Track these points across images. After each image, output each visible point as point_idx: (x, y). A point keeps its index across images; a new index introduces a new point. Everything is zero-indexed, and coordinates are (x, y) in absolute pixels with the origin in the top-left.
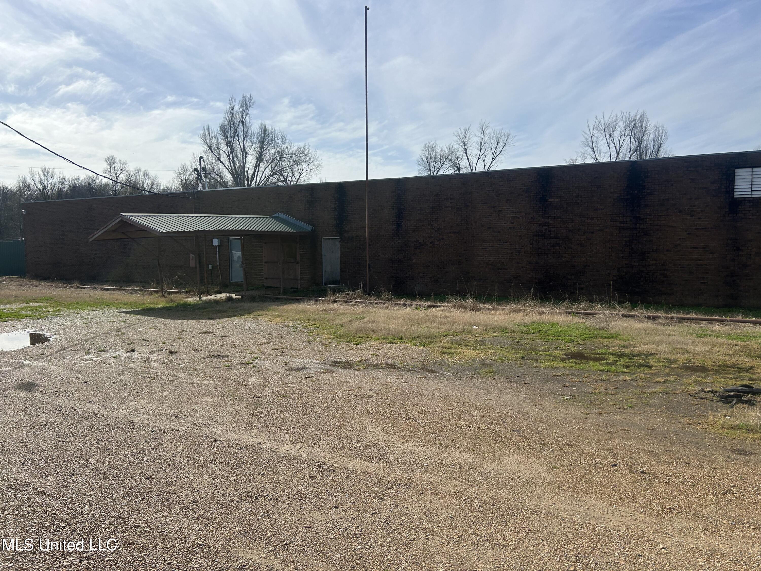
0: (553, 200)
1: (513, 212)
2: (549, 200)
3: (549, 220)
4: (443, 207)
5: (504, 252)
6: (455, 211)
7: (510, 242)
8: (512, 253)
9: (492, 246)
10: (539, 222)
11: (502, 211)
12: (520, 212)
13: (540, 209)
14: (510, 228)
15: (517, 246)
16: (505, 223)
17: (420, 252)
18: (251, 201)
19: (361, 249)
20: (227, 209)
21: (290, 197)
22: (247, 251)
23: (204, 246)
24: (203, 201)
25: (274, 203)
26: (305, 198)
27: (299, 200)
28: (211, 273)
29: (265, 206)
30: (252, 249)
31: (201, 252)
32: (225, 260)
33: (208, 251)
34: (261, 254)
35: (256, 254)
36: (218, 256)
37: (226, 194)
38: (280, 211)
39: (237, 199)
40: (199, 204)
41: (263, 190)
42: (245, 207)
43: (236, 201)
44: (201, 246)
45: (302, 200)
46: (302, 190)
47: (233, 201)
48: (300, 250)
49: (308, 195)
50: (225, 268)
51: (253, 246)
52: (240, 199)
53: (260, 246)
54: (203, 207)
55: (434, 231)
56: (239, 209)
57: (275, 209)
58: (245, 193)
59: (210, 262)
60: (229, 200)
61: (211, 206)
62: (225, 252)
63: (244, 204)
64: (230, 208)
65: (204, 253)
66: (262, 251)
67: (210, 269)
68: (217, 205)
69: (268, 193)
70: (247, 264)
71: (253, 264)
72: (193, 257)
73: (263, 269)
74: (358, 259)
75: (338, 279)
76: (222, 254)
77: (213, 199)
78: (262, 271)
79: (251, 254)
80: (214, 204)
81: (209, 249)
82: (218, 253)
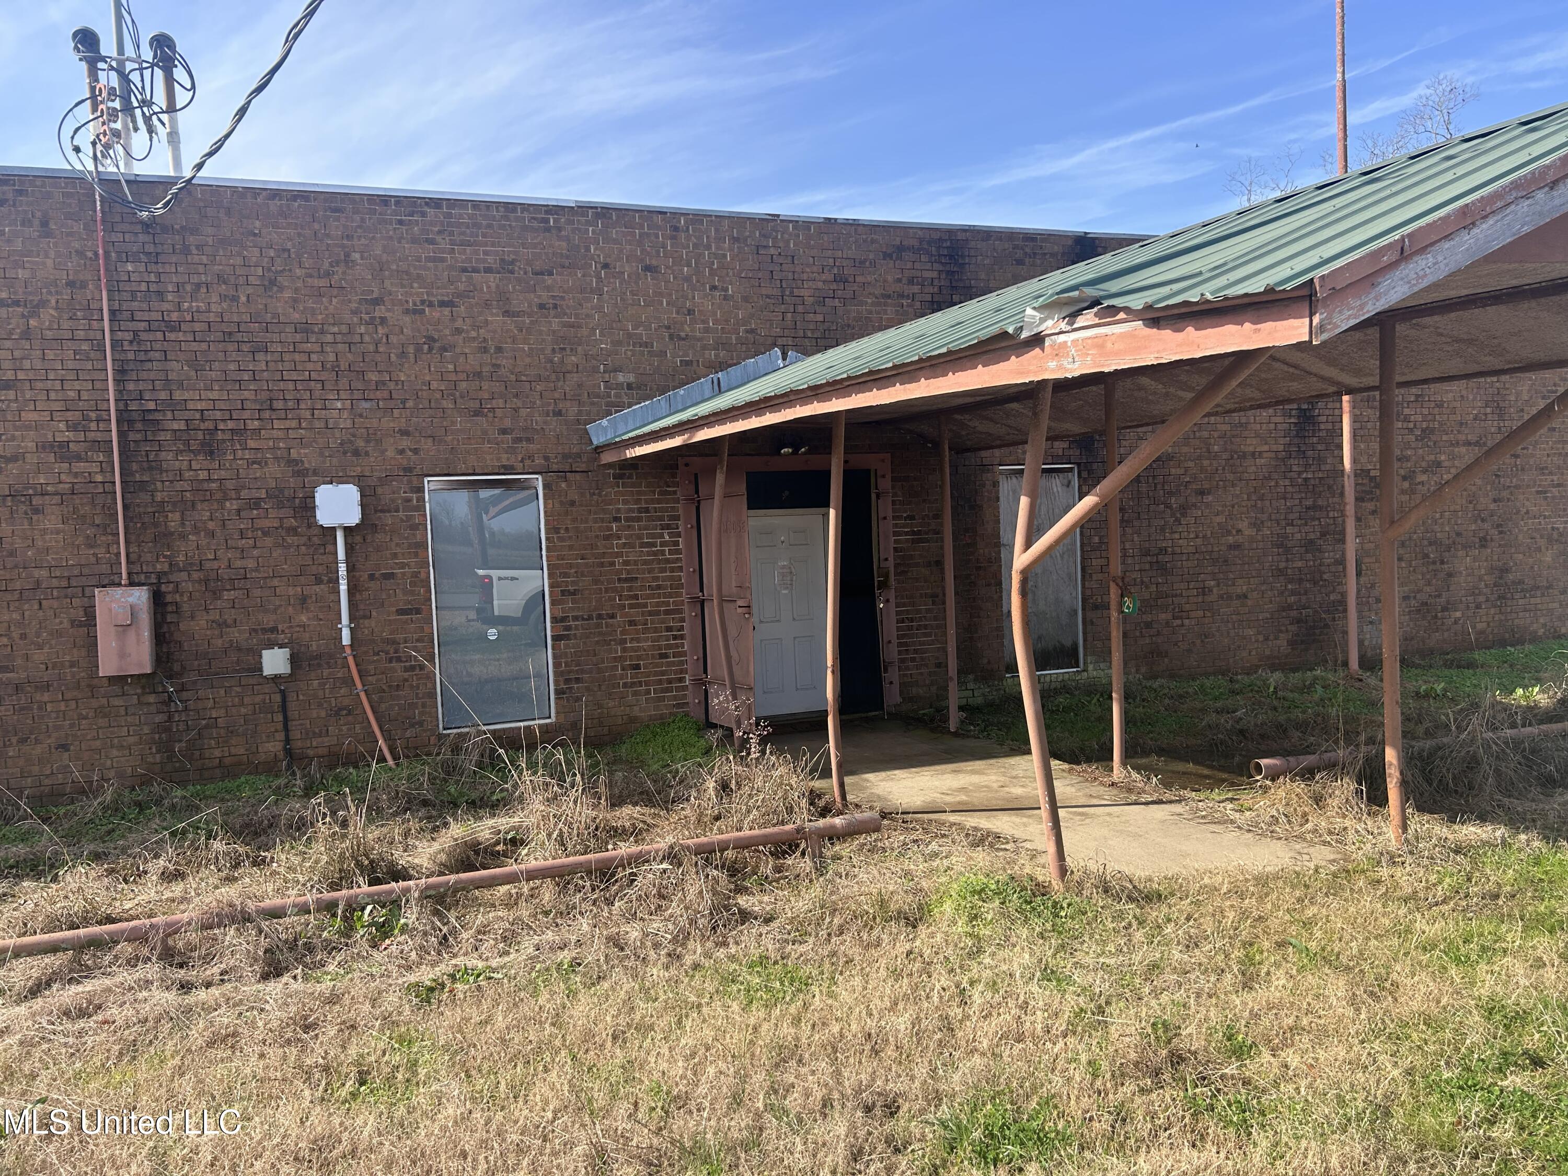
17: (1374, 512)
18: (599, 278)
19: (1170, 507)
20: (415, 312)
21: (840, 279)
22: (571, 548)
23: (212, 534)
24: (198, 247)
25: (746, 299)
26: (916, 289)
27: (889, 297)
28: (277, 698)
29: (690, 312)
30: (607, 538)
31: (184, 575)
32: (401, 612)
33: (251, 564)
34: (668, 561)
35: (636, 563)
36: (343, 587)
37: (400, 222)
38: (780, 341)
39: (490, 259)
40: (152, 267)
41: (676, 229)
42: (555, 306)
43: (488, 270)
44: (183, 537)
45: (901, 296)
46: (901, 249)
47: (464, 270)
48: (896, 525)
49: (935, 274)
50: (399, 660)
51: (616, 519)
52: (513, 262)
53: (661, 519)
54: (198, 286)
55: (1413, 438)
56: (507, 313)
57: (752, 331)
58: (548, 230)
59: (265, 631)
60: (428, 259)
61: (273, 282)
62: (403, 566)
63: (548, 289)
64: (443, 304)
65: (206, 581)
66: (676, 543)
67: (276, 678)
68: (323, 283)
69: (708, 247)
70: (576, 618)
71: (613, 616)
72: (133, 611)
73: (682, 637)
74: (1161, 549)
75: (1068, 643)
76: (372, 577)
77: (289, 245)
78: (677, 646)
79: (602, 565)
80: (298, 272)
81: (255, 552)
82: (342, 569)
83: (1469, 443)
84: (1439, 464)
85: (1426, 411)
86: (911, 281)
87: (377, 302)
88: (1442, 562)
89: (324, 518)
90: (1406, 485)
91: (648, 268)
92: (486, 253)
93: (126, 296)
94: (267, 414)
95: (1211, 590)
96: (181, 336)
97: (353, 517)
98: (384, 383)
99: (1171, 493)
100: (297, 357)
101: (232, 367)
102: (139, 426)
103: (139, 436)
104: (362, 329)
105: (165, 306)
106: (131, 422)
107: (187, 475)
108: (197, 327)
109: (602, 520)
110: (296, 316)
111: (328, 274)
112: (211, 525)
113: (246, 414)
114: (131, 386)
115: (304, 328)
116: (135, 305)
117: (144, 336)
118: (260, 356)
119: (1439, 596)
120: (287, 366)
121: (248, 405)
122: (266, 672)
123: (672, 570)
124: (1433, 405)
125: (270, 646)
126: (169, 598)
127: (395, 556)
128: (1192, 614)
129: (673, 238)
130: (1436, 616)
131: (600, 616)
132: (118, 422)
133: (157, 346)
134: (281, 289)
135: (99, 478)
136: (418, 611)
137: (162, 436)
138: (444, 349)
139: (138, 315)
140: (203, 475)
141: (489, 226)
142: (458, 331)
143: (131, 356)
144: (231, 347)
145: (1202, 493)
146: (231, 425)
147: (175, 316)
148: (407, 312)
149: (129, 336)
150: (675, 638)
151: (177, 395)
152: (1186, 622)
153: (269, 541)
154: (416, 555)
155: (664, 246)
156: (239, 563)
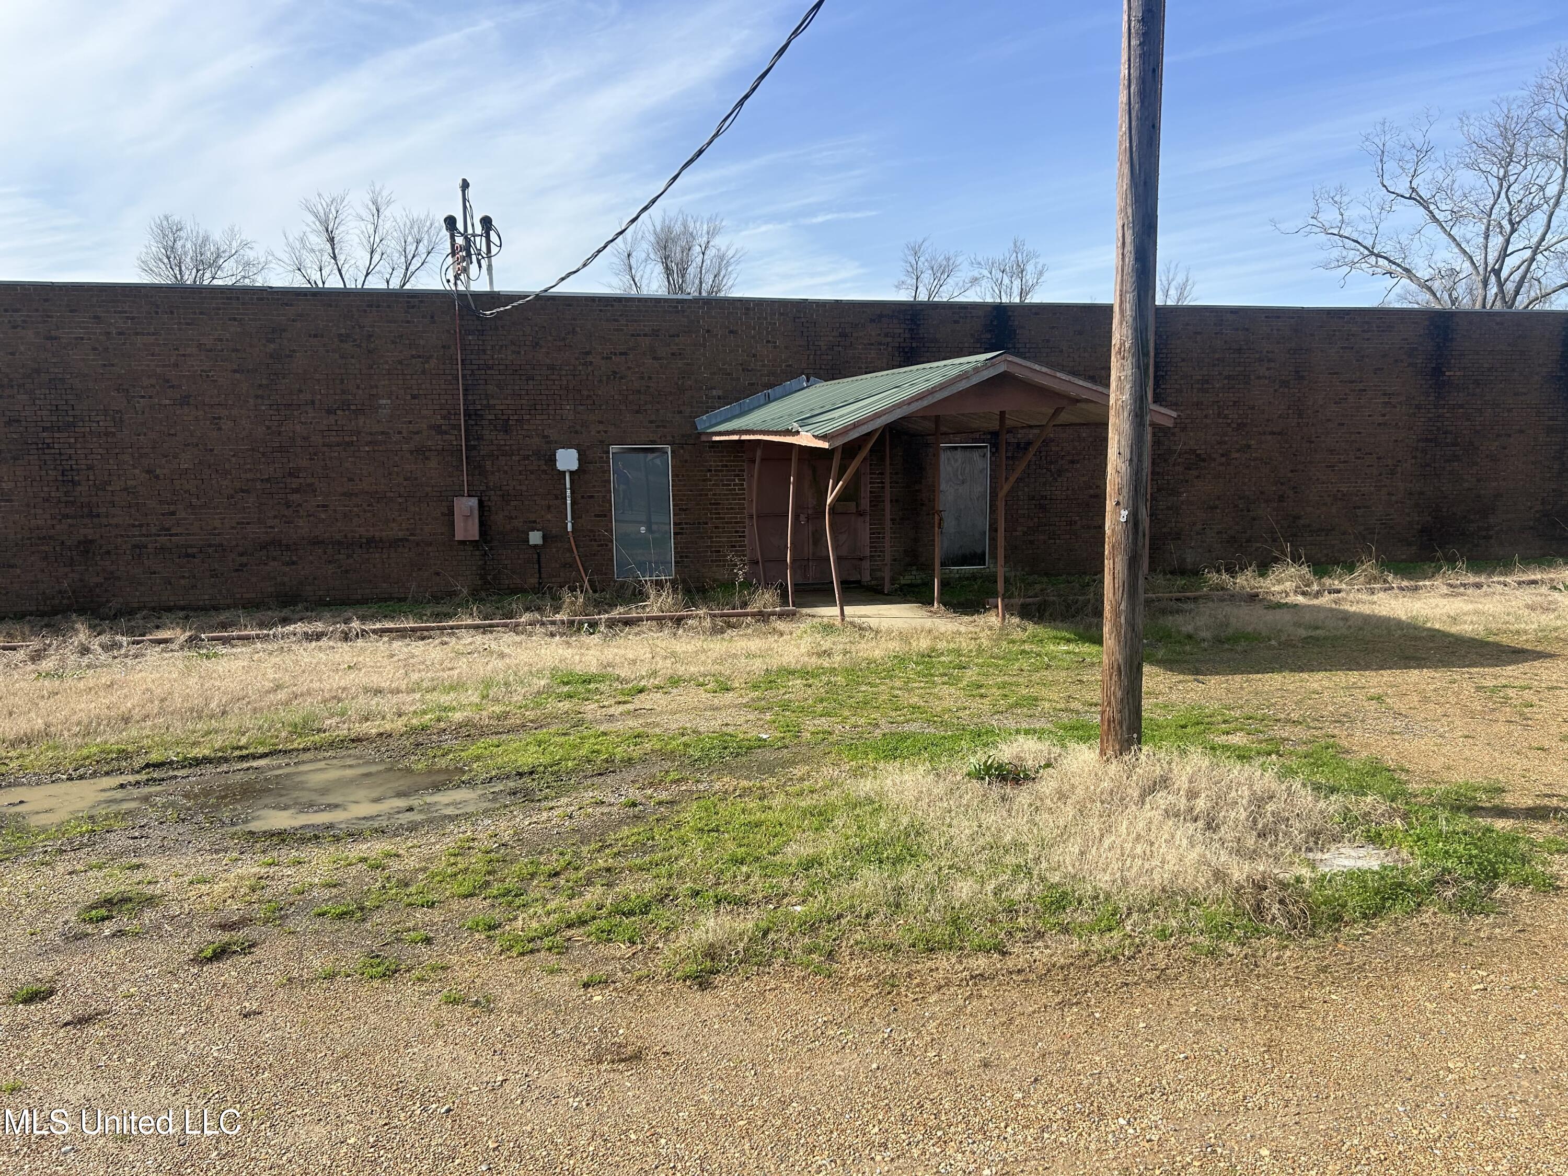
0: (1452, 373)
1: (1385, 394)
2: (1447, 373)
3: (1445, 411)
4: (1252, 377)
5: (1366, 474)
6: (1277, 387)
7: (1378, 454)
8: (1380, 475)
9: (1345, 462)
10: (1430, 415)
11: (1365, 390)
12: (1398, 394)
13: (1431, 390)
14: (1379, 424)
15: (1390, 462)
16: (1369, 416)
17: (1198, 477)
18: (704, 337)
19: (1051, 471)
20: (607, 358)
21: (843, 335)
22: (685, 485)
23: (506, 472)
24: (502, 327)
25: (786, 348)
26: (890, 340)
27: (872, 344)
28: (536, 556)
29: (754, 356)
30: (704, 480)
31: (493, 492)
32: (597, 516)
33: (524, 488)
34: (737, 494)
35: (720, 495)
36: (569, 502)
37: (601, 310)
38: (806, 371)
39: (646, 329)
40: (480, 337)
41: (748, 309)
42: (680, 354)
43: (645, 335)
44: (493, 473)
45: (880, 344)
46: (881, 316)
47: (633, 335)
48: (871, 478)
49: (902, 331)
50: (595, 540)
51: (710, 471)
52: (658, 330)
53: (734, 471)
54: (502, 346)
55: (1230, 429)
56: (654, 358)
57: (790, 366)
58: (678, 312)
59: (530, 522)
60: (615, 330)
61: (537, 344)
62: (598, 492)
63: (677, 344)
64: (621, 354)
65: (503, 496)
66: (742, 485)
67: (535, 546)
68: (562, 343)
69: (766, 319)
70: (686, 524)
71: (706, 523)
72: (471, 508)
73: (744, 537)
74: (1042, 496)
75: (979, 551)
76: (583, 497)
77: (545, 325)
78: (741, 541)
79: (701, 495)
80: (550, 338)
81: (527, 482)
82: (568, 492)
83: (1273, 433)
84: (1249, 447)
85: (1241, 412)
86: (886, 335)
87: (588, 353)
88: (1249, 511)
89: (561, 466)
90: (1224, 459)
91: (731, 332)
92: (644, 326)
93: (469, 352)
94: (533, 412)
95: (1076, 522)
96: (493, 372)
97: (574, 466)
98: (590, 396)
99: (1051, 463)
100: (548, 382)
101: (517, 387)
102: (473, 417)
103: (473, 423)
104: (580, 368)
105: (487, 357)
106: (470, 415)
107: (495, 442)
108: (501, 367)
109: (702, 471)
110: (548, 361)
111: (564, 339)
112: (506, 468)
113: (523, 412)
114: (470, 397)
115: (551, 367)
116: (473, 357)
117: (476, 372)
118: (531, 382)
119: (1245, 532)
120: (543, 387)
121: (524, 407)
122: (531, 543)
123: (739, 499)
124: (1246, 408)
125: (533, 530)
126: (486, 504)
127: (594, 486)
128: (1062, 537)
129: (746, 314)
130: (1241, 545)
131: (699, 523)
132: (465, 416)
133: (482, 377)
134: (541, 347)
135: (455, 443)
136: (605, 516)
137: (484, 422)
138: (621, 378)
139: (474, 362)
140: (502, 442)
141: (646, 311)
142: (629, 368)
143: (470, 382)
144: (517, 377)
145: (1072, 462)
146: (516, 417)
147: (491, 362)
148: (603, 358)
149: (469, 372)
150: (740, 537)
151: (491, 402)
152: (1058, 541)
153: (533, 477)
154: (605, 486)
155: (741, 319)
156: (518, 488)
